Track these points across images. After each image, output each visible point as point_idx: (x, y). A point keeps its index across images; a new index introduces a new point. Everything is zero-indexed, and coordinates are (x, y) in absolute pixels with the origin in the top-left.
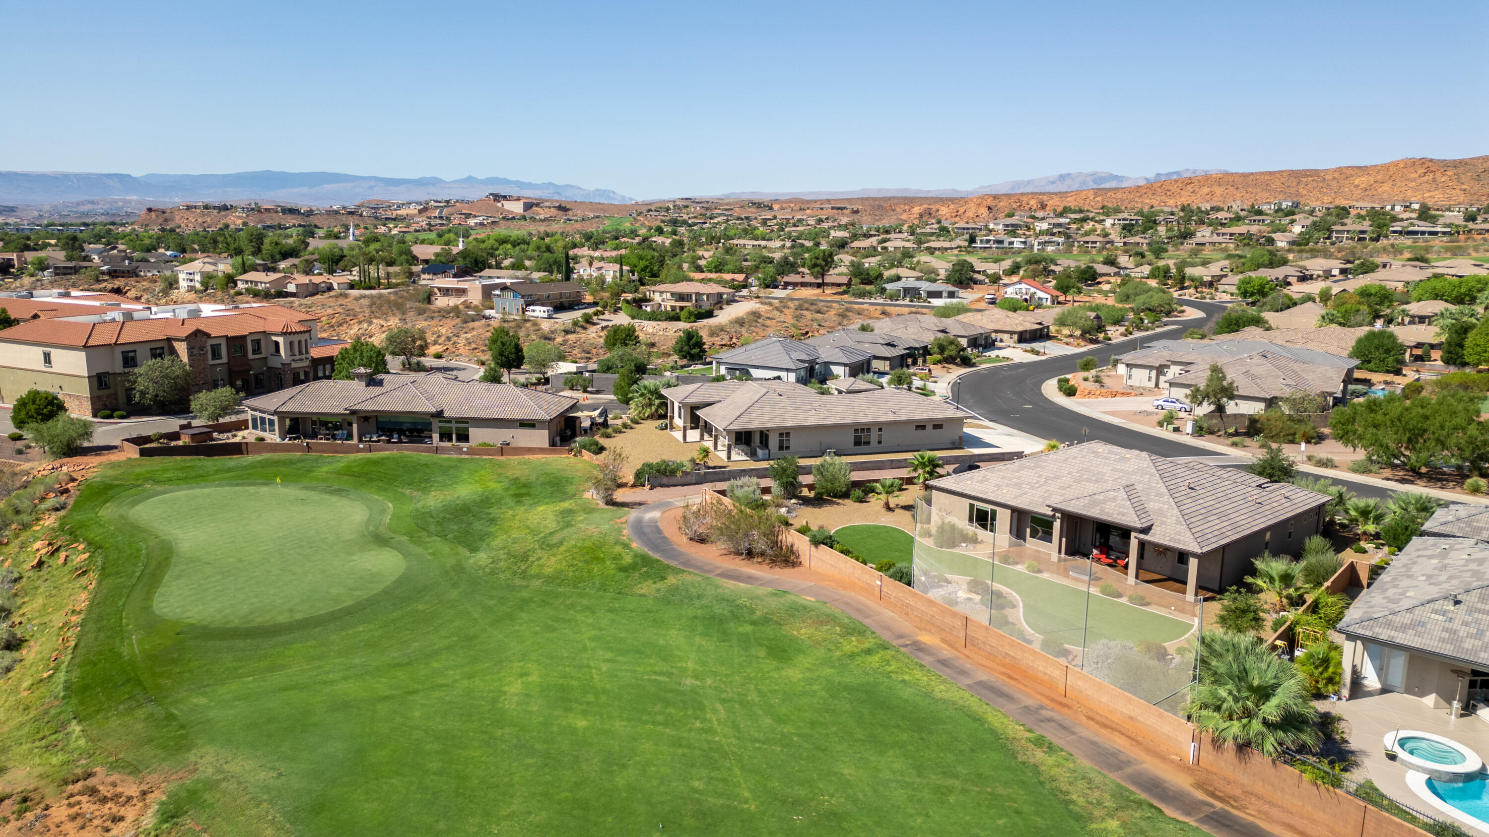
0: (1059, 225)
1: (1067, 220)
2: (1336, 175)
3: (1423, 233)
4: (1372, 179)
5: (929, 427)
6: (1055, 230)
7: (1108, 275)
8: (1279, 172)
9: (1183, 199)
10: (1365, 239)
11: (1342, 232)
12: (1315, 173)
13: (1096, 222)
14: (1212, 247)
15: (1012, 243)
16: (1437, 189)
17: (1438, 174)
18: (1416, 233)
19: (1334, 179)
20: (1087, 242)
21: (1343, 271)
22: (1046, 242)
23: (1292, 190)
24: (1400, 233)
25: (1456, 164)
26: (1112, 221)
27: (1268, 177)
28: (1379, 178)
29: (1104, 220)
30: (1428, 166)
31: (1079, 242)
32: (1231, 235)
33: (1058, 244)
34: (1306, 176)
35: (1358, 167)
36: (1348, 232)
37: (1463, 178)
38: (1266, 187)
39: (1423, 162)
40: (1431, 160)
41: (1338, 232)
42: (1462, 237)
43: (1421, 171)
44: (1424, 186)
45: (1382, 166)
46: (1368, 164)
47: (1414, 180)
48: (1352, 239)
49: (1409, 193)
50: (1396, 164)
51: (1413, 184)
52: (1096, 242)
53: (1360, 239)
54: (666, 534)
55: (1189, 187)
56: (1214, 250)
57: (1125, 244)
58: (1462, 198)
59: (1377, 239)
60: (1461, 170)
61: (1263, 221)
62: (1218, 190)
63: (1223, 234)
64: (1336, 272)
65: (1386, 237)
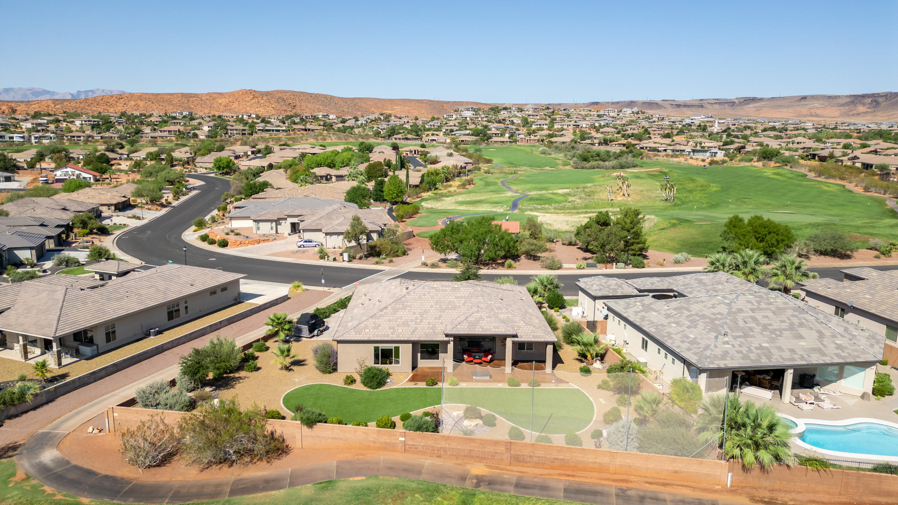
0: (40, 125)
1: (45, 121)
2: (208, 97)
3: (273, 130)
4: (227, 100)
5: (219, 291)
6: (39, 128)
7: (115, 159)
8: (175, 94)
9: (119, 108)
10: (245, 134)
11: (233, 130)
12: (196, 95)
13: (68, 122)
14: (161, 140)
15: (12, 138)
16: (261, 107)
17: (260, 99)
18: (269, 130)
19: (207, 99)
20: (74, 137)
21: (253, 153)
22: (40, 137)
23: (186, 105)
24: (262, 130)
25: (267, 94)
26: (80, 122)
27: (170, 97)
28: (231, 100)
29: (74, 122)
30: (255, 95)
31: (67, 136)
32: (169, 131)
33: (51, 138)
34: (191, 97)
35: (218, 93)
36: (236, 130)
37: (272, 101)
38: (170, 102)
39: (251, 92)
40: (255, 91)
41: (231, 130)
42: (291, 132)
43: (251, 97)
44: (255, 105)
45: (232, 93)
46: (224, 92)
47: (248, 102)
48: (239, 134)
49: (248, 109)
50: (238, 92)
51: (248, 104)
52: (80, 137)
53: (243, 134)
54: (104, 472)
55: (122, 101)
56: (164, 141)
57: (102, 138)
58: (273, 112)
59: (251, 134)
60: (269, 97)
61: (180, 123)
62: (141, 104)
63: (164, 131)
64: (249, 153)
65: (256, 133)
